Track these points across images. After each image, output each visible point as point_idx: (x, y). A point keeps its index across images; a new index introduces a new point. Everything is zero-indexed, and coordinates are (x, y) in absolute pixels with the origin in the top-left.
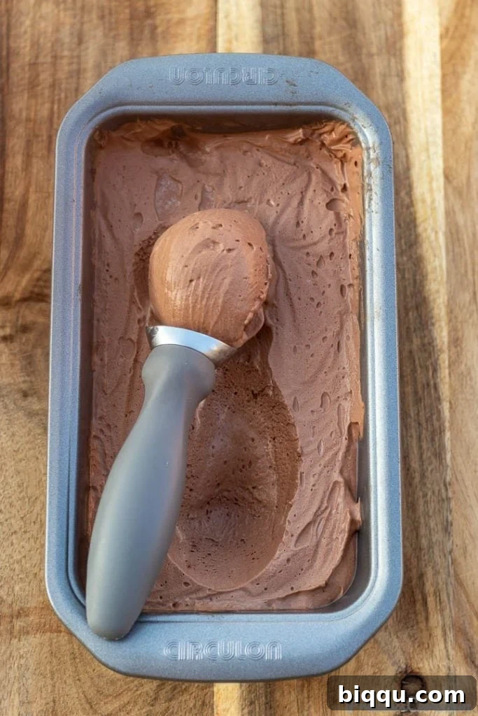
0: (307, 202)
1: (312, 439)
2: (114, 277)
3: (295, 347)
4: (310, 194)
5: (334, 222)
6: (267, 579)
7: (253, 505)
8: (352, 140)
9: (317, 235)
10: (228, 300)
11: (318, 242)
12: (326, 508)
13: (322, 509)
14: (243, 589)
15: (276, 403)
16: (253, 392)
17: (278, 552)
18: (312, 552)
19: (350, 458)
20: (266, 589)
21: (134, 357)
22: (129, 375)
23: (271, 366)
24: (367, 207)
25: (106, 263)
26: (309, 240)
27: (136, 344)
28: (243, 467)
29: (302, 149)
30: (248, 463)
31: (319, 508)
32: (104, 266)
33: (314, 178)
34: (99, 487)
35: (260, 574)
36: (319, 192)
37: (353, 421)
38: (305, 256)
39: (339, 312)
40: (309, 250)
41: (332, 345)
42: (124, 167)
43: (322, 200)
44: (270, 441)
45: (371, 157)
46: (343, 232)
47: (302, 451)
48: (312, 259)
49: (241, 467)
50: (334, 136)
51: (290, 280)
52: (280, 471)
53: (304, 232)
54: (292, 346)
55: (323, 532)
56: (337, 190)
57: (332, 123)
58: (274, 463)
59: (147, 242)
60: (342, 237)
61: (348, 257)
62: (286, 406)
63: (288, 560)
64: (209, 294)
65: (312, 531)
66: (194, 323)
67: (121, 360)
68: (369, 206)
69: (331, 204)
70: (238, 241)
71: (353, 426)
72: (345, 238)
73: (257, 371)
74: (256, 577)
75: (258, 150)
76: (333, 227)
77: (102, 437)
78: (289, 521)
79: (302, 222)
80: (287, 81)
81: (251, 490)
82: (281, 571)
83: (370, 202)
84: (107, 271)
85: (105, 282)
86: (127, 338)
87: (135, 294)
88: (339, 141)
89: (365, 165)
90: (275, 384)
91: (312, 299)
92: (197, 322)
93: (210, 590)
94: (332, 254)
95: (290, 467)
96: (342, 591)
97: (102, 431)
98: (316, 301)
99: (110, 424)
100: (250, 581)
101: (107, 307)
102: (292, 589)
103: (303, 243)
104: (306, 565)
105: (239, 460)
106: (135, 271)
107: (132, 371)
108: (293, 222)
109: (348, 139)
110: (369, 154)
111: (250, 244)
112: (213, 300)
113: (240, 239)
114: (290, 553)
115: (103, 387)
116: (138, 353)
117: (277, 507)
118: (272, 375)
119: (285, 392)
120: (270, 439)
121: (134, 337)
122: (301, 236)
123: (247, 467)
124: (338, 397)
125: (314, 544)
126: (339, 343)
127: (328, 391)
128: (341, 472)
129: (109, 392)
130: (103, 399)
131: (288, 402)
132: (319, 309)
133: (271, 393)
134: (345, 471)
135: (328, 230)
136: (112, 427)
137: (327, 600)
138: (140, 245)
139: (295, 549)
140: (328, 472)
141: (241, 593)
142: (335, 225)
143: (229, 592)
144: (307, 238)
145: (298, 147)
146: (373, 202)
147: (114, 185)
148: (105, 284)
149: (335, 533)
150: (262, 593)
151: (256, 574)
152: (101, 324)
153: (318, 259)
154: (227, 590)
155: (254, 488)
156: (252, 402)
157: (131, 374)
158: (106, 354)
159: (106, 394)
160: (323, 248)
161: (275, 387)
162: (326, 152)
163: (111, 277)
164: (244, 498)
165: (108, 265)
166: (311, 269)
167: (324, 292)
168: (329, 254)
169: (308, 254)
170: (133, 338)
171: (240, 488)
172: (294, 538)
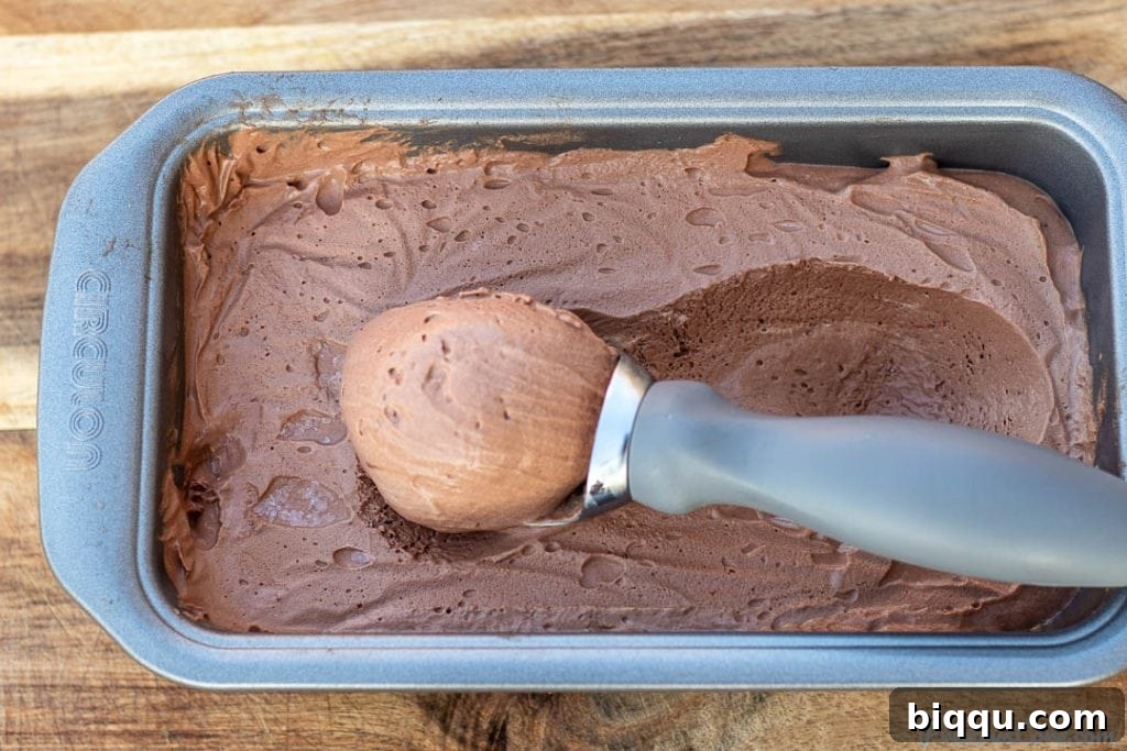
0: (322, 251)
1: (772, 242)
2: (461, 598)
3: (600, 270)
4: (306, 246)
5: (364, 199)
6: (1028, 319)
7: (869, 372)
8: (217, 152)
9: (388, 232)
10: (543, 351)
11: (400, 229)
12: (898, 217)
13: (901, 224)
14: (1049, 360)
15: (703, 308)
16: (676, 355)
17: (981, 300)
18: (978, 243)
19: (808, 176)
20: (1046, 323)
21: (617, 558)
22: (655, 566)
23: (637, 312)
24: (355, 122)
25: (435, 613)
26: (396, 246)
27: (595, 555)
28: (804, 385)
29: (219, 256)
30: (797, 377)
31: (900, 229)
32: (439, 617)
33: (272, 239)
34: (870, 618)
35: (1021, 331)
36: (301, 227)
37: (744, 167)
38: (427, 254)
39: (539, 190)
40: (415, 246)
41: (599, 204)
42: (241, 581)
43: (317, 222)
44: (764, 330)
45: (258, 110)
46: (384, 186)
47: (797, 258)
48: (433, 239)
49: (805, 389)
50: (203, 190)
51: (473, 278)
52: (818, 314)
53: (380, 256)
54: (598, 276)
55: (942, 223)
56: (299, 198)
57: (184, 185)
58: (802, 324)
59: (391, 541)
60: (391, 187)
61: (431, 176)
62: (712, 286)
63: (995, 282)
64: (532, 382)
65: (940, 241)
66: (581, 417)
67: (625, 582)
68: (355, 116)
69: (328, 207)
70: (424, 337)
71: (750, 170)
72: (394, 182)
73: (641, 343)
74: (1026, 338)
75: (216, 336)
76: (374, 200)
77: (773, 615)
78: (925, 281)
79: (360, 258)
80: (106, 254)
81: (843, 374)
82: (1014, 296)
83: (348, 116)
84: (449, 611)
85: (472, 615)
86: (581, 575)
87: (495, 559)
88: (213, 180)
89: (274, 124)
90: (670, 305)
91: (511, 239)
92: (581, 413)
93: (1051, 420)
94: (424, 204)
95: (817, 290)
96: (1043, 197)
97: (761, 616)
98: (515, 232)
99: (748, 600)
100: (1033, 348)
101: (521, 609)
102: (1043, 279)
103: (400, 256)
104: (1000, 254)
105: (792, 392)
106: (449, 561)
107: (646, 561)
108: (361, 273)
109: (214, 161)
110: (255, 115)
111: (427, 320)
112: (543, 376)
113: (420, 335)
114: (982, 277)
115: (679, 615)
116: (609, 553)
117: (880, 323)
118: (652, 312)
119: (686, 288)
120: (760, 331)
121: (581, 558)
122: (389, 260)
123: (805, 377)
124: (697, 194)
125: (964, 241)
126: (594, 193)
127: (686, 213)
128: (834, 191)
129: (687, 604)
130: (700, 615)
131: (705, 282)
132: (531, 226)
133: (683, 318)
134: (831, 185)
135: (379, 210)
136: (753, 597)
137: (1059, 222)
138: (398, 551)
139: (975, 271)
140: (833, 213)
141: (1055, 365)
142: (370, 198)
143: (1054, 386)
144: (391, 250)
145: (215, 263)
146: (348, 108)
147: (278, 600)
148: (477, 613)
149: (944, 202)
150: (1052, 329)
151: (1021, 339)
152: (553, 619)
153: (434, 231)
154: (1051, 389)
155: (841, 369)
156: (693, 359)
157: (653, 563)
158: (613, 610)
159: (691, 609)
160: (412, 222)
161: (675, 307)
162: (225, 215)
163: (461, 604)
164: (857, 390)
165: (437, 610)
166: (451, 244)
167: (498, 219)
168: (425, 210)
169: (422, 248)
170: (582, 561)
171: (840, 396)
172: (955, 271)
